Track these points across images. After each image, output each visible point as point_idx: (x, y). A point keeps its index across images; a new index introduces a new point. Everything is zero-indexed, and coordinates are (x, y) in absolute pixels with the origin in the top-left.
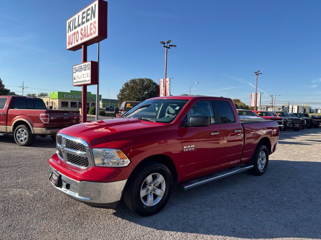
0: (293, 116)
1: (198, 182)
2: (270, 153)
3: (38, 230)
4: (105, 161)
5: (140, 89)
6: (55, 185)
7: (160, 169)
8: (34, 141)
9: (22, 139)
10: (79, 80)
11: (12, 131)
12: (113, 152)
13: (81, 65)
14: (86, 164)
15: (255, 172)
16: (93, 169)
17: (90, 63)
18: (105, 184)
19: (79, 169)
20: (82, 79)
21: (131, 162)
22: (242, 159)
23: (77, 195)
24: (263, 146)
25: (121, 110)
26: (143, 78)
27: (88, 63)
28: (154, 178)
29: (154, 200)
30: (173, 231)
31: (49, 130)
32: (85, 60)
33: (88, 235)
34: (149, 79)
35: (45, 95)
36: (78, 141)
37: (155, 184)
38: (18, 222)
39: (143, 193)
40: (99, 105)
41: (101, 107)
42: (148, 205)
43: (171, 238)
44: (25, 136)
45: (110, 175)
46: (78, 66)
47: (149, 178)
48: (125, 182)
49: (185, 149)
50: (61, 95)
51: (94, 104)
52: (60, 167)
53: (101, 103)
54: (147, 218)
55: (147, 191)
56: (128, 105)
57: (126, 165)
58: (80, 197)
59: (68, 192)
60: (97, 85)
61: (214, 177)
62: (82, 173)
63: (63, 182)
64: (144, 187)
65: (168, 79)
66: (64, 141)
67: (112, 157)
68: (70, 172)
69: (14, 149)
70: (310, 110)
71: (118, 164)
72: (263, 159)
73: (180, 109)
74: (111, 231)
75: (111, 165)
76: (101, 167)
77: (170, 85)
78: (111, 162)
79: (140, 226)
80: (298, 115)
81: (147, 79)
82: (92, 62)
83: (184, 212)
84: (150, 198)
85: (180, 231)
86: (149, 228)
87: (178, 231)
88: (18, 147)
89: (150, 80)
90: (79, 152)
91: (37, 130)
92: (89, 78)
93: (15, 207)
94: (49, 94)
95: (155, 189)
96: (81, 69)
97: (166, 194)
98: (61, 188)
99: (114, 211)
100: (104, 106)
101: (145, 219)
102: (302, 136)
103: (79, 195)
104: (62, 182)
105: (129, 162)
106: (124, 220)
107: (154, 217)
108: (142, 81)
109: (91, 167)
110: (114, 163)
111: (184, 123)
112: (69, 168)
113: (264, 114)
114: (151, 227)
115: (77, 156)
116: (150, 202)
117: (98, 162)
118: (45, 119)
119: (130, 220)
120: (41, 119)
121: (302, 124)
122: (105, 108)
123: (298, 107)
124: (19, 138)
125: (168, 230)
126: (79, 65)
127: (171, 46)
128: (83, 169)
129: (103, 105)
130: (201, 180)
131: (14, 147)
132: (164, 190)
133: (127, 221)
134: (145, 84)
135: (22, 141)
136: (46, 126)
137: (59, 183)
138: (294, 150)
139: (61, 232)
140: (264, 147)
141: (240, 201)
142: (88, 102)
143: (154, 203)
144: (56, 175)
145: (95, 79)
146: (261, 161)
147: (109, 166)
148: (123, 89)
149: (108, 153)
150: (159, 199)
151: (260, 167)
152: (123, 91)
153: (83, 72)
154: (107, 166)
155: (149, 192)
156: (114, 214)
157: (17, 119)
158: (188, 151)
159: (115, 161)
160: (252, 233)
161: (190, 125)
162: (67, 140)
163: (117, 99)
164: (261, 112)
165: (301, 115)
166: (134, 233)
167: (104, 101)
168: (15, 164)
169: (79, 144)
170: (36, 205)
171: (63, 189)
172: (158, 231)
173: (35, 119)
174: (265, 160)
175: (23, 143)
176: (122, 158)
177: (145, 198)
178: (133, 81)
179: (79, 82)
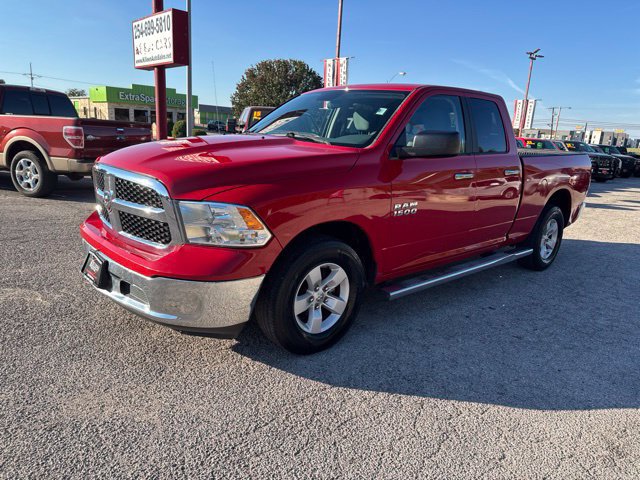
0: (597, 151)
1: (419, 283)
2: (567, 224)
3: (59, 383)
4: (211, 233)
5: (279, 83)
6: (95, 283)
7: (340, 254)
8: (55, 187)
9: (29, 181)
10: (149, 56)
11: (4, 163)
12: (231, 211)
13: (150, 19)
14: (166, 238)
15: (533, 264)
16: (181, 249)
17: (170, 13)
18: (212, 285)
19: (151, 250)
20: (155, 53)
21: (273, 236)
22: (511, 236)
23: (146, 309)
24: (556, 208)
25: (242, 127)
26: (287, 59)
27: (166, 14)
28: (326, 273)
29: (324, 319)
30: (368, 388)
31: (85, 164)
32: (159, 7)
33: (175, 397)
34: (300, 62)
35: (81, 94)
36: (146, 182)
37: (326, 286)
38: (14, 365)
39: (299, 306)
40: (192, 118)
41: (197, 122)
42: (310, 331)
43: (364, 405)
44: (35, 176)
45: (225, 264)
46: (143, 21)
47: (315, 274)
48: (258, 281)
49: (397, 210)
50: (113, 93)
51: (184, 115)
52: (105, 244)
53: (197, 114)
54: (309, 357)
55: (309, 301)
56: (257, 115)
57: (262, 243)
58: (153, 314)
59: (126, 300)
60: (187, 67)
61: (452, 272)
62: (157, 258)
63: (113, 278)
64: (303, 292)
65: (342, 60)
66: (109, 183)
67: (227, 224)
68: (127, 255)
69: (14, 202)
70: (626, 140)
71: (243, 240)
72: (550, 237)
73: (387, 115)
74: (229, 388)
75: (225, 242)
76: (203, 246)
77: (347, 73)
78: (225, 235)
79: (294, 376)
80: (607, 150)
81: (295, 63)
82: (175, 12)
83: (388, 346)
84: (316, 317)
85: (383, 391)
86: (313, 383)
87: (378, 391)
88: (21, 198)
89: (302, 65)
90: (148, 211)
91: (60, 162)
92: (170, 51)
93: (9, 330)
94: (87, 92)
95: (326, 298)
96: (149, 30)
97: (351, 307)
98: (110, 291)
99: (235, 342)
100: (203, 120)
101: (303, 361)
102: (614, 193)
103: (153, 308)
104: (110, 278)
105: (269, 236)
106: (257, 363)
107: (323, 357)
108: (285, 65)
109: (176, 245)
110: (232, 237)
111: (397, 149)
112: (128, 247)
113: (539, 145)
114: (317, 380)
115: (142, 218)
116: (315, 325)
117: (194, 233)
118: (74, 138)
119: (271, 363)
120: (66, 138)
121: (615, 168)
122: (206, 126)
123: (603, 134)
124: (22, 179)
125: (356, 387)
126: (147, 20)
128: (160, 250)
129: (201, 118)
130: (425, 280)
131: (13, 198)
132: (346, 300)
133: (264, 366)
134: (290, 72)
135: (29, 186)
136: (77, 155)
137: (105, 280)
138: (603, 219)
139: (114, 390)
140: (557, 210)
141: (507, 325)
142: (169, 110)
143: (322, 326)
144: (96, 262)
145: (182, 55)
146: (547, 240)
147: (222, 244)
148: (243, 84)
149: (218, 215)
150: (334, 319)
151: (544, 253)
152: (242, 87)
153: (156, 36)
154: (217, 243)
155: (314, 303)
156: (235, 348)
157: (15, 136)
158: (404, 216)
159: (236, 232)
160: (542, 398)
161: (413, 154)
162: (117, 179)
163: (230, 105)
164: (533, 141)
165: (611, 150)
166: (281, 392)
167: (204, 109)
168: (13, 235)
169: (146, 189)
170: (57, 325)
171: (115, 294)
172: (335, 389)
173: (54, 139)
174: (554, 239)
175: (33, 190)
176: (253, 228)
177: (305, 316)
178: (266, 66)
179: (148, 60)
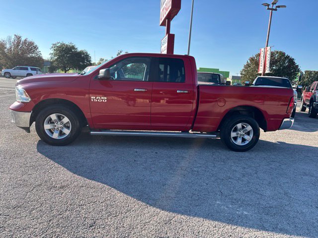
21: (31, 100)
27: (167, 36)
39: (47, 126)
49: (94, 99)
55: (53, 126)
57: (28, 101)
95: (61, 127)
96: (164, 43)
127: (279, 7)
143: (59, 137)
148: (247, 65)
155: (56, 128)
158: (98, 102)
163: (240, 75)
